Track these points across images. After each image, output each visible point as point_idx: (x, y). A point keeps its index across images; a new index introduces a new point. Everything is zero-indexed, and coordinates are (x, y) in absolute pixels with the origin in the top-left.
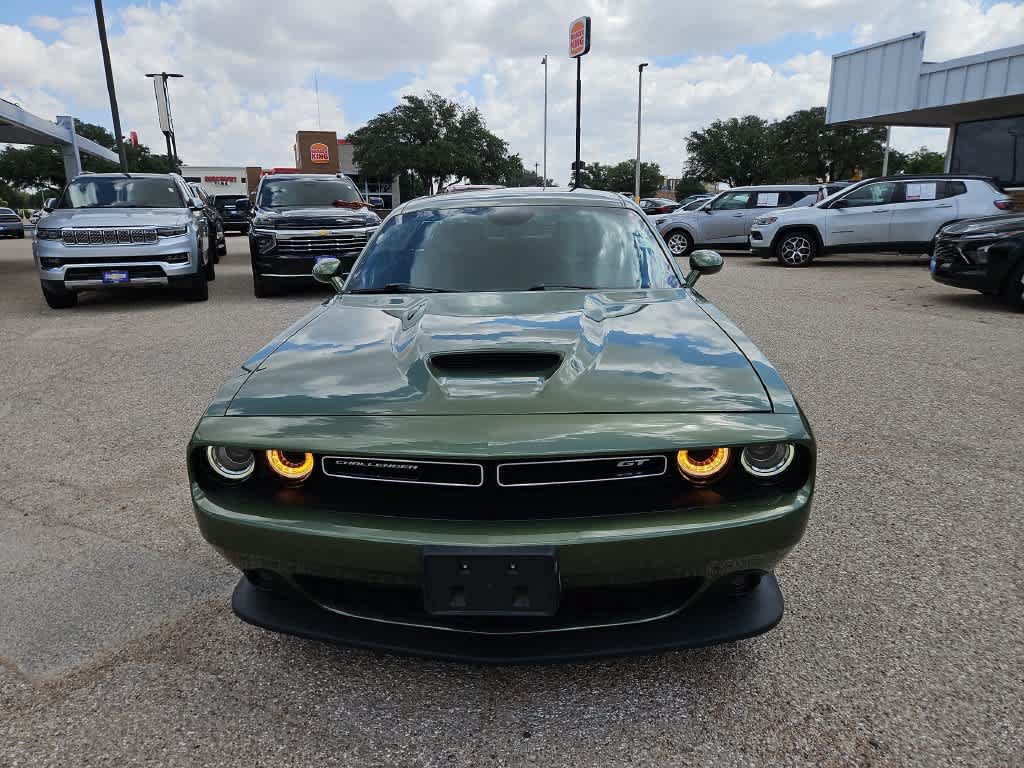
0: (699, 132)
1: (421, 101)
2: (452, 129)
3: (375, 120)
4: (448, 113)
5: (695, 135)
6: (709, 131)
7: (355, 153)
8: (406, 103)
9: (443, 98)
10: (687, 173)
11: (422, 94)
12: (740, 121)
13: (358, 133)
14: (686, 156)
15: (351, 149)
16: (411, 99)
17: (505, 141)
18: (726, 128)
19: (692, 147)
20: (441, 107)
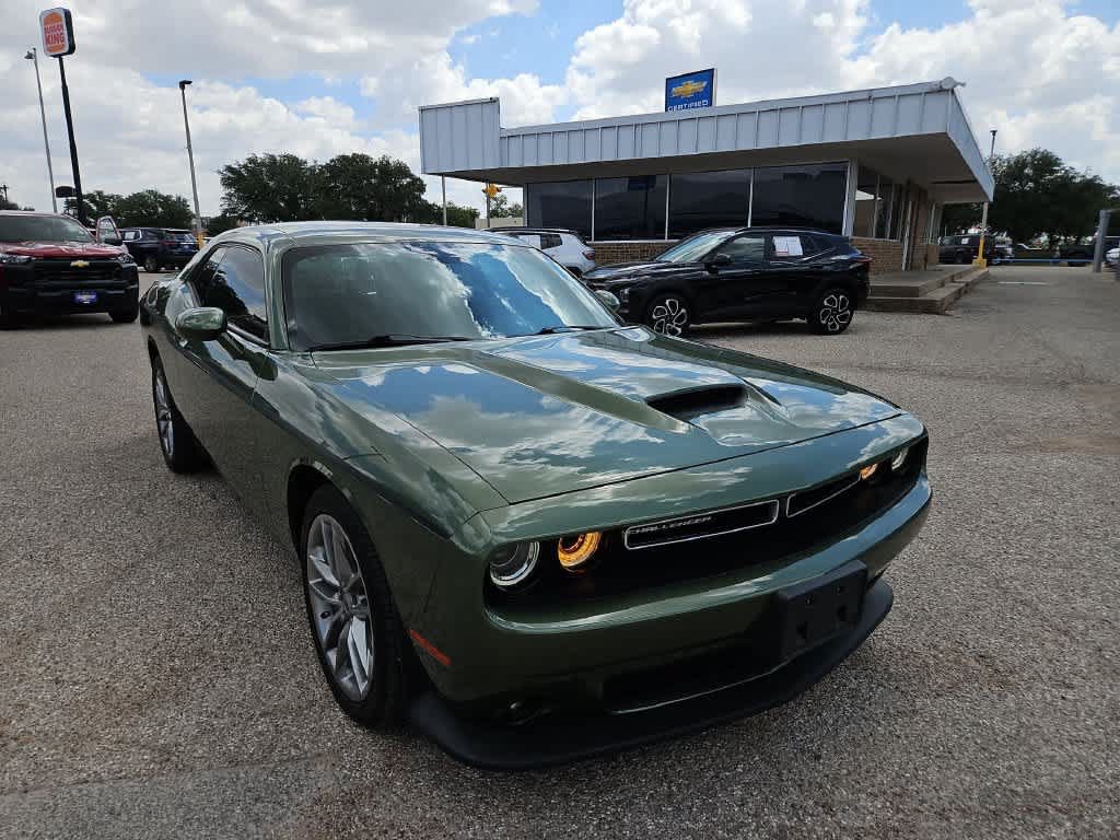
0: (234, 166)
5: (229, 169)
6: (245, 166)
10: (226, 211)
12: (278, 158)
14: (222, 191)
18: (263, 164)
19: (227, 182)
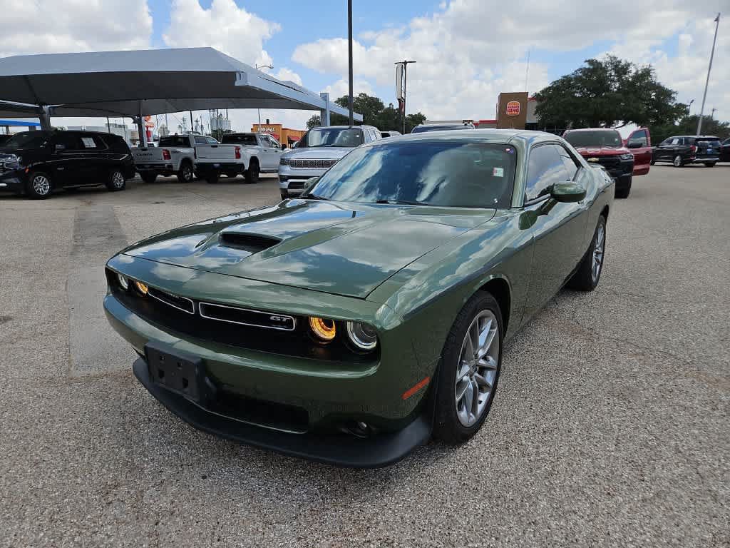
1: (600, 64)
2: (623, 83)
3: (557, 81)
4: (621, 70)
7: (537, 107)
8: (587, 66)
9: (619, 59)
11: (601, 58)
13: (542, 92)
15: (535, 104)
16: (591, 62)
17: (674, 90)
20: (616, 66)
